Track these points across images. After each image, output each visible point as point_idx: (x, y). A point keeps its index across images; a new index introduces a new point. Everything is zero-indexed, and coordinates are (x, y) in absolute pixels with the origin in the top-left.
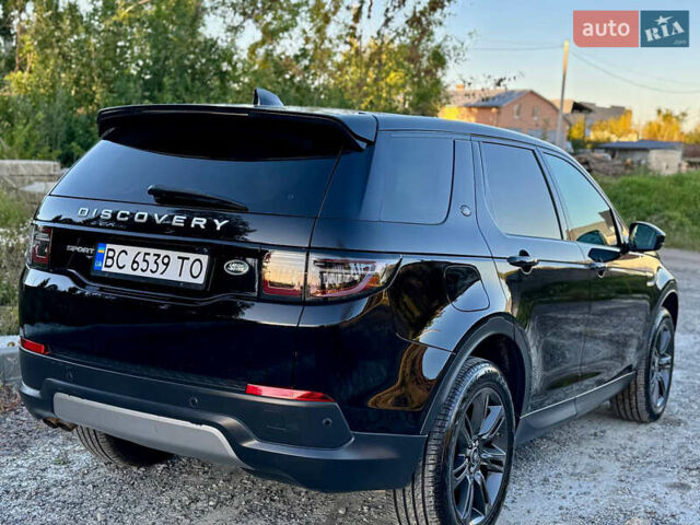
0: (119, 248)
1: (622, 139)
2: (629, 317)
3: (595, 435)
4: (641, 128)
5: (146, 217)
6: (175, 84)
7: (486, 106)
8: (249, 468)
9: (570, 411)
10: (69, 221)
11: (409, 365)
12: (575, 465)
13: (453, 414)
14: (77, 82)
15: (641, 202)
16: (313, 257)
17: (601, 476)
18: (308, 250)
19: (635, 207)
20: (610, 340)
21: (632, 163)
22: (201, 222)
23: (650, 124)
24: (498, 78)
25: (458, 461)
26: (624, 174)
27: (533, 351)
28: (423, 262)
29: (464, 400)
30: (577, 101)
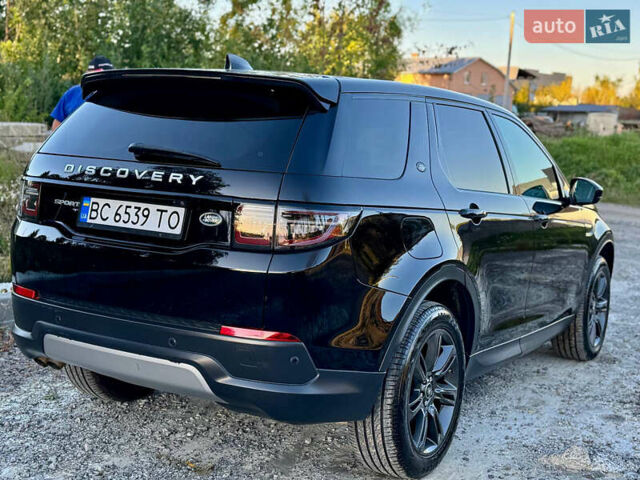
0: (102, 201)
1: (564, 103)
2: (569, 265)
3: (538, 372)
4: (581, 93)
5: (127, 173)
6: (152, 52)
7: (439, 72)
8: (224, 402)
9: (515, 350)
10: (57, 177)
11: (369, 308)
12: (519, 399)
13: (409, 353)
14: (61, 51)
15: (580, 161)
16: (281, 209)
17: (544, 409)
18: (277, 203)
19: (574, 165)
20: (551, 285)
21: (572, 125)
22: (178, 177)
23: (589, 89)
24: (450, 46)
25: (414, 395)
26: (564, 135)
27: (482, 296)
28: (381, 215)
29: (419, 340)
30: (523, 68)
